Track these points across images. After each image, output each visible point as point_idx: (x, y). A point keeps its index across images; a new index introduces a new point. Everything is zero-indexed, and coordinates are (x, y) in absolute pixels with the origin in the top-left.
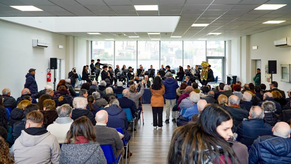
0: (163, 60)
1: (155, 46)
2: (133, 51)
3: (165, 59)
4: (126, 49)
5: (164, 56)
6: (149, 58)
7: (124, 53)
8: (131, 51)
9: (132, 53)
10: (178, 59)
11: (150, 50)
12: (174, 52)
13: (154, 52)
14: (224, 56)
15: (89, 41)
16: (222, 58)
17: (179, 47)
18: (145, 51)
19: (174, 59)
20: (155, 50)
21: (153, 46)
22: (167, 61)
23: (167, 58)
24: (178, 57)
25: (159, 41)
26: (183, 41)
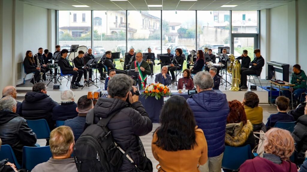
0: (164, 39)
1: (154, 24)
3: (167, 39)
4: (119, 27)
5: (165, 35)
6: (147, 37)
7: (117, 31)
10: (180, 39)
11: (149, 28)
12: (176, 31)
13: (153, 30)
14: (258, 33)
15: (52, 10)
16: (256, 35)
17: (181, 25)
18: (142, 29)
19: (177, 39)
20: (155, 28)
21: (152, 24)
22: (169, 41)
23: (169, 37)
24: (181, 37)
25: (161, 11)
26: (196, 11)
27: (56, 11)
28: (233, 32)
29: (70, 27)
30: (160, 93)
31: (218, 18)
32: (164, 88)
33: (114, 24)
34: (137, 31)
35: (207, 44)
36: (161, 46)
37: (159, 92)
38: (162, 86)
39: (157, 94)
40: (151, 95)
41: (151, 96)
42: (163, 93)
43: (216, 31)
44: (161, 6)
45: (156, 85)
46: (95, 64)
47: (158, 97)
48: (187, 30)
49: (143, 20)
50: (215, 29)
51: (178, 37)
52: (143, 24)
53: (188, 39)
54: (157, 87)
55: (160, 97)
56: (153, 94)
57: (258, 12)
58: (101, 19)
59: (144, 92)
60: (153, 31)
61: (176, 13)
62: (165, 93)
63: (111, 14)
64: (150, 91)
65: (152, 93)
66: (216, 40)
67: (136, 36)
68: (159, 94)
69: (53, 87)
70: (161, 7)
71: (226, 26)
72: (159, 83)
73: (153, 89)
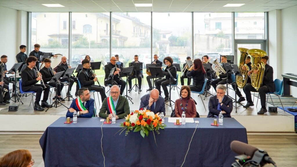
0: (155, 47)
1: (145, 32)
2: (119, 37)
3: (158, 46)
5: (156, 43)
6: (138, 45)
7: (107, 39)
8: (117, 37)
9: (118, 40)
10: (171, 47)
11: (139, 36)
12: (166, 39)
14: (266, 38)
15: (22, 12)
16: (263, 41)
17: (171, 33)
18: (133, 37)
19: (168, 47)
20: (146, 36)
21: (143, 31)
22: (160, 48)
23: (160, 45)
24: (172, 45)
25: (151, 13)
26: (193, 12)
27: (28, 13)
28: (236, 38)
29: (60, 34)
30: (148, 127)
31: (210, 26)
32: (154, 118)
33: (104, 31)
34: (128, 39)
35: (201, 52)
36: (151, 54)
37: (146, 126)
38: (150, 114)
39: (143, 128)
40: (134, 129)
41: (134, 131)
42: (152, 127)
43: (208, 39)
44: (150, 5)
45: (142, 114)
46: (67, 77)
47: (145, 134)
48: (178, 37)
49: (134, 28)
50: (206, 37)
51: (170, 45)
52: (134, 31)
53: (179, 47)
54: (144, 117)
55: (147, 133)
56: (137, 129)
57: (266, 14)
58: (91, 27)
59: (125, 124)
60: (144, 39)
61: (169, 15)
62: (155, 126)
63: (102, 21)
64: (133, 124)
65: (136, 127)
66: (208, 48)
67: (127, 44)
68: (146, 128)
69: (8, 107)
70: (151, 7)
71: (217, 34)
72: (147, 109)
73: (137, 119)
